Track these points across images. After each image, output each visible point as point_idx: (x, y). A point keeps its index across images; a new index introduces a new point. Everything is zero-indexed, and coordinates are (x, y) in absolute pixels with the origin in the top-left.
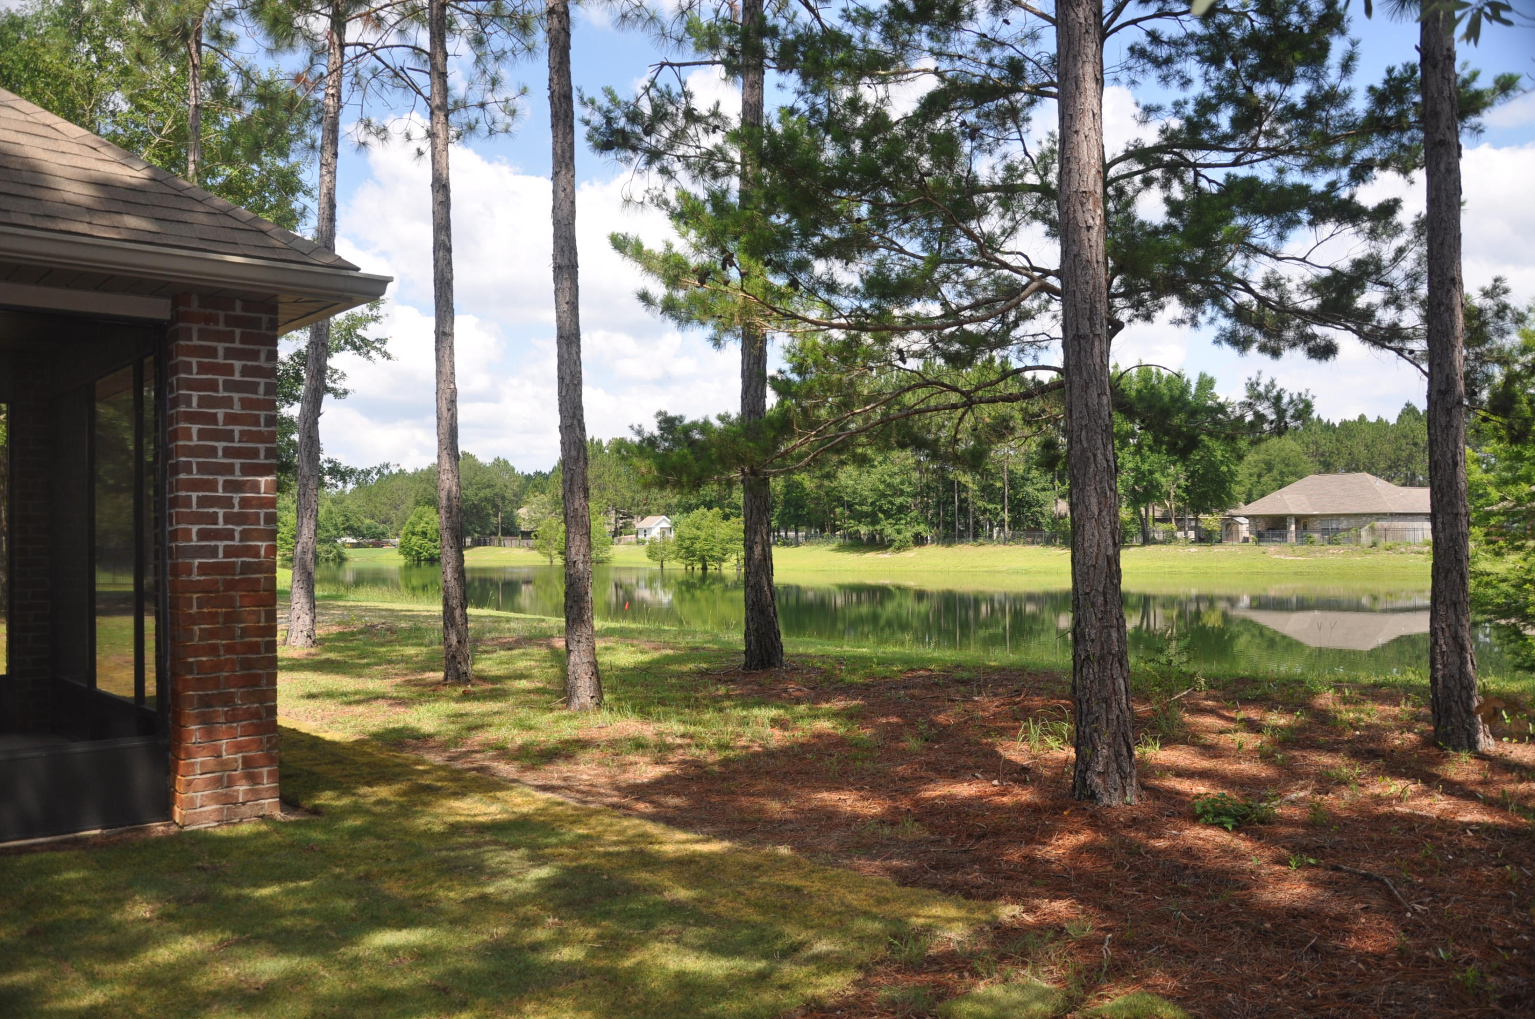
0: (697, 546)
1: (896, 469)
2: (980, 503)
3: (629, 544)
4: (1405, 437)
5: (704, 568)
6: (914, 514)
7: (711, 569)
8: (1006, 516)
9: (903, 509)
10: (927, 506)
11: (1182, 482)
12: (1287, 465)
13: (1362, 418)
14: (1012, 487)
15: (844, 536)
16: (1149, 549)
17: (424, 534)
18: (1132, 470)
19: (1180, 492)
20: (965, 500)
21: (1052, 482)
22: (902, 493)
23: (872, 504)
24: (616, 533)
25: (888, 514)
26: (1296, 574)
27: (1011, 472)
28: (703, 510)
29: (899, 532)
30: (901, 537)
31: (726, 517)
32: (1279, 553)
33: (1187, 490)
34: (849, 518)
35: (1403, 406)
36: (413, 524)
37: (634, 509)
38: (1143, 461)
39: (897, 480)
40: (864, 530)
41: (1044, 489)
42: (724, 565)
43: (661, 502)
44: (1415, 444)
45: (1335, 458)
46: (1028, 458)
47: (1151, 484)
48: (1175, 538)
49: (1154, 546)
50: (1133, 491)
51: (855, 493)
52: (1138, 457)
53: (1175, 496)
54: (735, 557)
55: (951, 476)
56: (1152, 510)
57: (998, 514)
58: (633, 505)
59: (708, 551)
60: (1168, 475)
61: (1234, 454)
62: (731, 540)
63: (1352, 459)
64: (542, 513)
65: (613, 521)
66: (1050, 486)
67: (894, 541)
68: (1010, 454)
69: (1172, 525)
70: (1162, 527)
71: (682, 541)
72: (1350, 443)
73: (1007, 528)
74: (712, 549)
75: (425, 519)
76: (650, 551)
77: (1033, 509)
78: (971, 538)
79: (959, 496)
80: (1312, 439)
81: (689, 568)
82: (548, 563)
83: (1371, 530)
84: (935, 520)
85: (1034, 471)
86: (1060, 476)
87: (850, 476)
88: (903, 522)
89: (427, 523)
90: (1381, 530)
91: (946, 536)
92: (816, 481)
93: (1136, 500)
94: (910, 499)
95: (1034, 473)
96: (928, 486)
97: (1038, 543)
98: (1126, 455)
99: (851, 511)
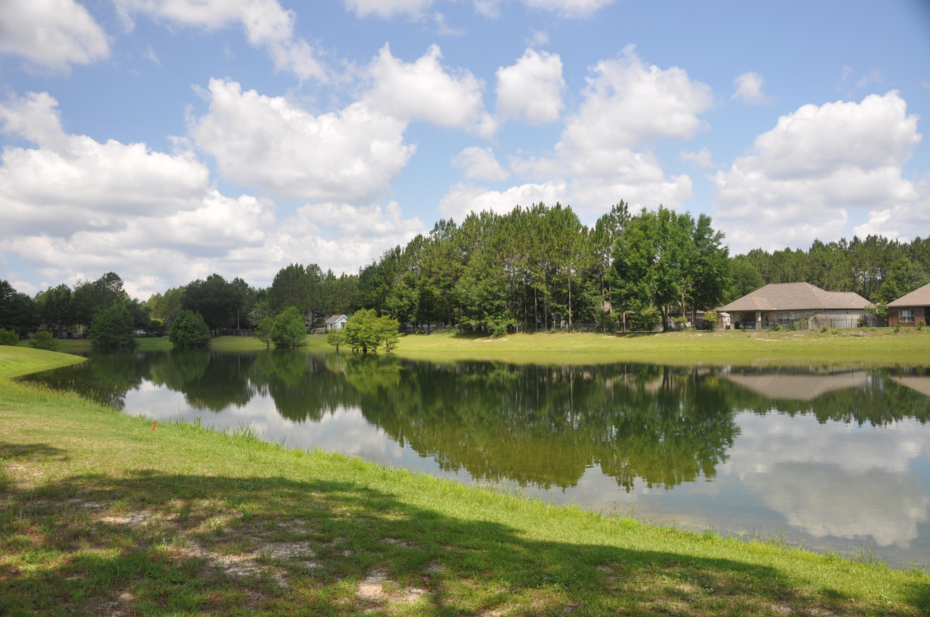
0: (359, 335)
1: (495, 282)
2: (552, 304)
3: (321, 333)
4: (817, 261)
5: (365, 350)
6: (507, 312)
7: (369, 351)
8: (570, 312)
9: (500, 309)
10: (516, 306)
11: (691, 289)
12: (747, 279)
13: (788, 250)
14: (574, 293)
15: (459, 328)
16: (669, 334)
17: (186, 328)
18: (657, 280)
19: (688, 295)
20: (542, 302)
21: (601, 289)
22: (499, 298)
23: (479, 305)
24: (314, 326)
25: (490, 313)
26: (773, 351)
27: (573, 283)
28: (363, 310)
29: (497, 324)
30: (499, 328)
31: (379, 315)
32: (759, 337)
33: (692, 294)
34: (464, 315)
35: (813, 242)
37: (325, 311)
38: (665, 274)
39: (496, 289)
40: (473, 323)
41: (595, 294)
42: (379, 348)
43: (342, 306)
44: (824, 265)
45: (773, 274)
46: (584, 273)
47: (669, 290)
48: (685, 327)
49: (671, 333)
50: (657, 295)
51: (467, 298)
52: (661, 271)
53: (685, 298)
54: (385, 342)
55: (532, 286)
56: (667, 308)
57: (564, 312)
58: (324, 308)
59: (367, 338)
60: (681, 284)
61: (725, 269)
62: (382, 331)
63: (784, 275)
64: (263, 314)
65: (310, 318)
66: (599, 292)
67: (494, 330)
68: (572, 271)
69: (684, 318)
70: (676, 320)
71: (350, 331)
72: (781, 265)
73: (570, 321)
74: (369, 337)
75: (186, 318)
76: (330, 339)
77: (588, 308)
78: (546, 328)
79: (537, 299)
80: (757, 263)
81: (355, 350)
82: (266, 347)
83: (816, 320)
84: (521, 315)
85: (588, 282)
86: (606, 284)
87: (464, 286)
88: (500, 317)
89: (188, 321)
90: (823, 320)
91: (529, 327)
92: (441, 290)
93: (659, 301)
94: (504, 302)
95: (588, 284)
96: (516, 293)
97: (592, 331)
98: (653, 270)
99: (465, 310)
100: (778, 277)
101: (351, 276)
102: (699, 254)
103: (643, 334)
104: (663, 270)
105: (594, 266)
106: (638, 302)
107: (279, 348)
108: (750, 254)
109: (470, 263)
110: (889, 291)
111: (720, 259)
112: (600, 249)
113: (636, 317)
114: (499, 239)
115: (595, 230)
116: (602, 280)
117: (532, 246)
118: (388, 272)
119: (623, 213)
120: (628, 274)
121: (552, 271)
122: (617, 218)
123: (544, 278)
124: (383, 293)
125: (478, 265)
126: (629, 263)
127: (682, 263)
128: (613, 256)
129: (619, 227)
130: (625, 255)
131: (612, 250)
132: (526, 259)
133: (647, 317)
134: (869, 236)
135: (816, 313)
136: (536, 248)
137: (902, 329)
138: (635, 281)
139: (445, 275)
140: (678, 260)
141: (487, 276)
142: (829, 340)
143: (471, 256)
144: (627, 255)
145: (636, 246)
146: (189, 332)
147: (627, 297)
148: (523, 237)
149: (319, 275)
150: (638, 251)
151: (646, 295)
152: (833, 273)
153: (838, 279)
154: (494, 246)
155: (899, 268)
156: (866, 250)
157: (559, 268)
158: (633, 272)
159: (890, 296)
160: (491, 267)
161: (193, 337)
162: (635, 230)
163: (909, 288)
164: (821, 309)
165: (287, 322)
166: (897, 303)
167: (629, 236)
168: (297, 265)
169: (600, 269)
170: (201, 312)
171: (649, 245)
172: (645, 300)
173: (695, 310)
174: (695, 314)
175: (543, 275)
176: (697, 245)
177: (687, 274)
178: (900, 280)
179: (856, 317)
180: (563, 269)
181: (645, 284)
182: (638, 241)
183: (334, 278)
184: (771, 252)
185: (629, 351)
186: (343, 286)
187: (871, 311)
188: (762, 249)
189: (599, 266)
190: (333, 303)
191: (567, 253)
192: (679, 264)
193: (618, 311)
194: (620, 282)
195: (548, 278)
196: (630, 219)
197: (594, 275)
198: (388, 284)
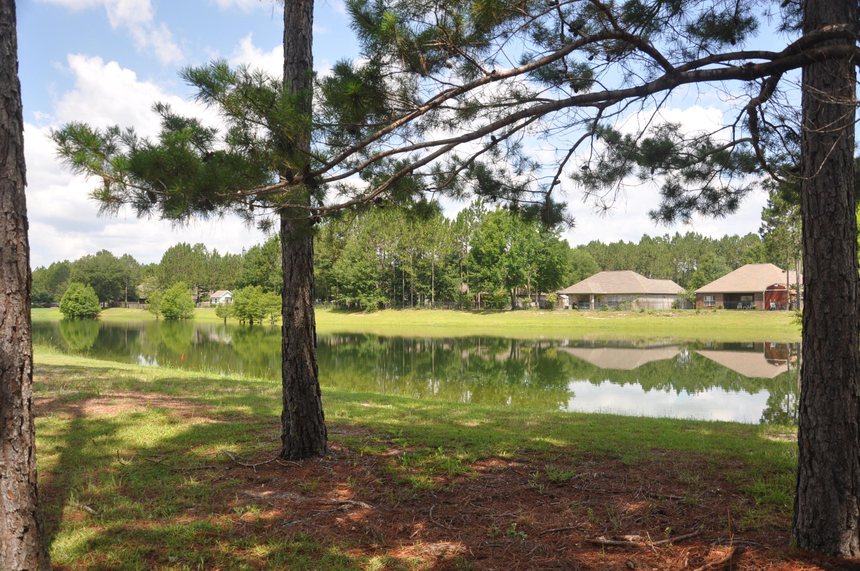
0: (247, 308)
1: (368, 264)
2: (417, 285)
3: (206, 307)
4: (645, 252)
5: (251, 322)
6: (378, 290)
7: (255, 323)
8: (433, 292)
9: (372, 288)
10: (386, 286)
11: (536, 275)
12: (585, 266)
13: (621, 242)
14: (436, 275)
15: (336, 304)
16: (516, 312)
17: (77, 300)
18: (507, 266)
19: (533, 280)
20: (409, 283)
21: (459, 273)
22: (372, 278)
23: (353, 284)
24: (199, 300)
25: (363, 291)
26: (601, 327)
27: (436, 267)
28: (251, 287)
29: (369, 301)
30: (371, 304)
31: (265, 291)
32: (590, 315)
33: (537, 279)
34: (339, 293)
35: (642, 236)
36: (70, 294)
37: (210, 286)
38: (514, 261)
39: (369, 270)
40: (348, 300)
41: (455, 277)
42: (264, 320)
43: (226, 282)
44: (650, 256)
45: (608, 263)
46: (446, 258)
47: (517, 275)
48: (530, 306)
49: (518, 311)
50: (507, 279)
51: (343, 277)
52: (511, 259)
53: (531, 282)
54: (270, 315)
55: (401, 269)
56: (517, 290)
57: (428, 291)
58: (208, 284)
59: (253, 311)
60: (527, 270)
61: (564, 258)
62: (268, 305)
63: (617, 263)
64: (152, 288)
65: (196, 293)
66: (458, 275)
67: (366, 306)
68: (435, 256)
69: (529, 299)
70: (523, 300)
71: (238, 305)
72: (615, 255)
73: (433, 299)
74: (256, 311)
75: (77, 291)
76: (218, 312)
77: (448, 288)
78: (412, 305)
79: (405, 280)
80: (595, 253)
81: (242, 322)
82: (155, 318)
83: (638, 303)
84: (391, 294)
85: (449, 266)
86: (464, 269)
87: (341, 268)
88: (372, 295)
89: (79, 293)
90: (644, 302)
91: (397, 304)
92: (320, 270)
93: (510, 283)
94: (376, 282)
95: (449, 268)
96: (387, 274)
97: (451, 309)
98: (504, 258)
99: (340, 289)
100: (612, 265)
101: (235, 255)
102: (543, 245)
103: (495, 312)
104: (513, 258)
105: (454, 253)
106: (491, 284)
107: (167, 319)
108: (589, 244)
109: (346, 247)
110: (698, 280)
111: (560, 249)
112: (460, 237)
113: (490, 297)
114: (373, 227)
115: (456, 221)
116: (461, 265)
117: (402, 234)
118: (272, 253)
119: (480, 207)
120: (483, 260)
121: (418, 255)
122: (475, 212)
123: (411, 262)
124: (266, 271)
125: (354, 249)
126: (484, 251)
127: (529, 252)
128: (470, 245)
129: (476, 220)
130: (481, 244)
131: (470, 240)
132: (396, 244)
133: (499, 298)
134: (688, 232)
135: (639, 297)
136: (405, 236)
137: (702, 311)
138: (489, 267)
139: (323, 258)
140: (525, 250)
141: (361, 259)
142: (646, 319)
143: (348, 241)
144: (483, 244)
145: (490, 236)
146: (80, 304)
147: (482, 280)
148: (394, 226)
149: (205, 253)
150: (492, 241)
151: (498, 278)
152: (657, 263)
153: (661, 268)
154: (368, 233)
155: (707, 261)
156: (685, 244)
157: (424, 254)
158: (487, 259)
159: (699, 283)
160: (364, 250)
161: (84, 308)
162: (490, 223)
163: (714, 277)
164: (643, 294)
165: (176, 296)
166: (703, 289)
167: (485, 228)
168: (184, 244)
169: (460, 255)
170: (93, 285)
171: (502, 236)
172: (497, 283)
173: (540, 292)
174: (540, 296)
175: (410, 259)
176: (542, 237)
177: (533, 261)
178: (707, 271)
179: (671, 301)
180: (428, 254)
181: (496, 270)
182: (492, 232)
183: (218, 257)
184: (607, 244)
185: (483, 326)
186: (227, 264)
187: (682, 295)
188: (600, 241)
189: (458, 253)
190: (217, 280)
191: (432, 241)
192: (526, 253)
193: (474, 292)
194: (476, 267)
195: (415, 262)
196: (486, 213)
197: (454, 260)
198: (271, 263)
